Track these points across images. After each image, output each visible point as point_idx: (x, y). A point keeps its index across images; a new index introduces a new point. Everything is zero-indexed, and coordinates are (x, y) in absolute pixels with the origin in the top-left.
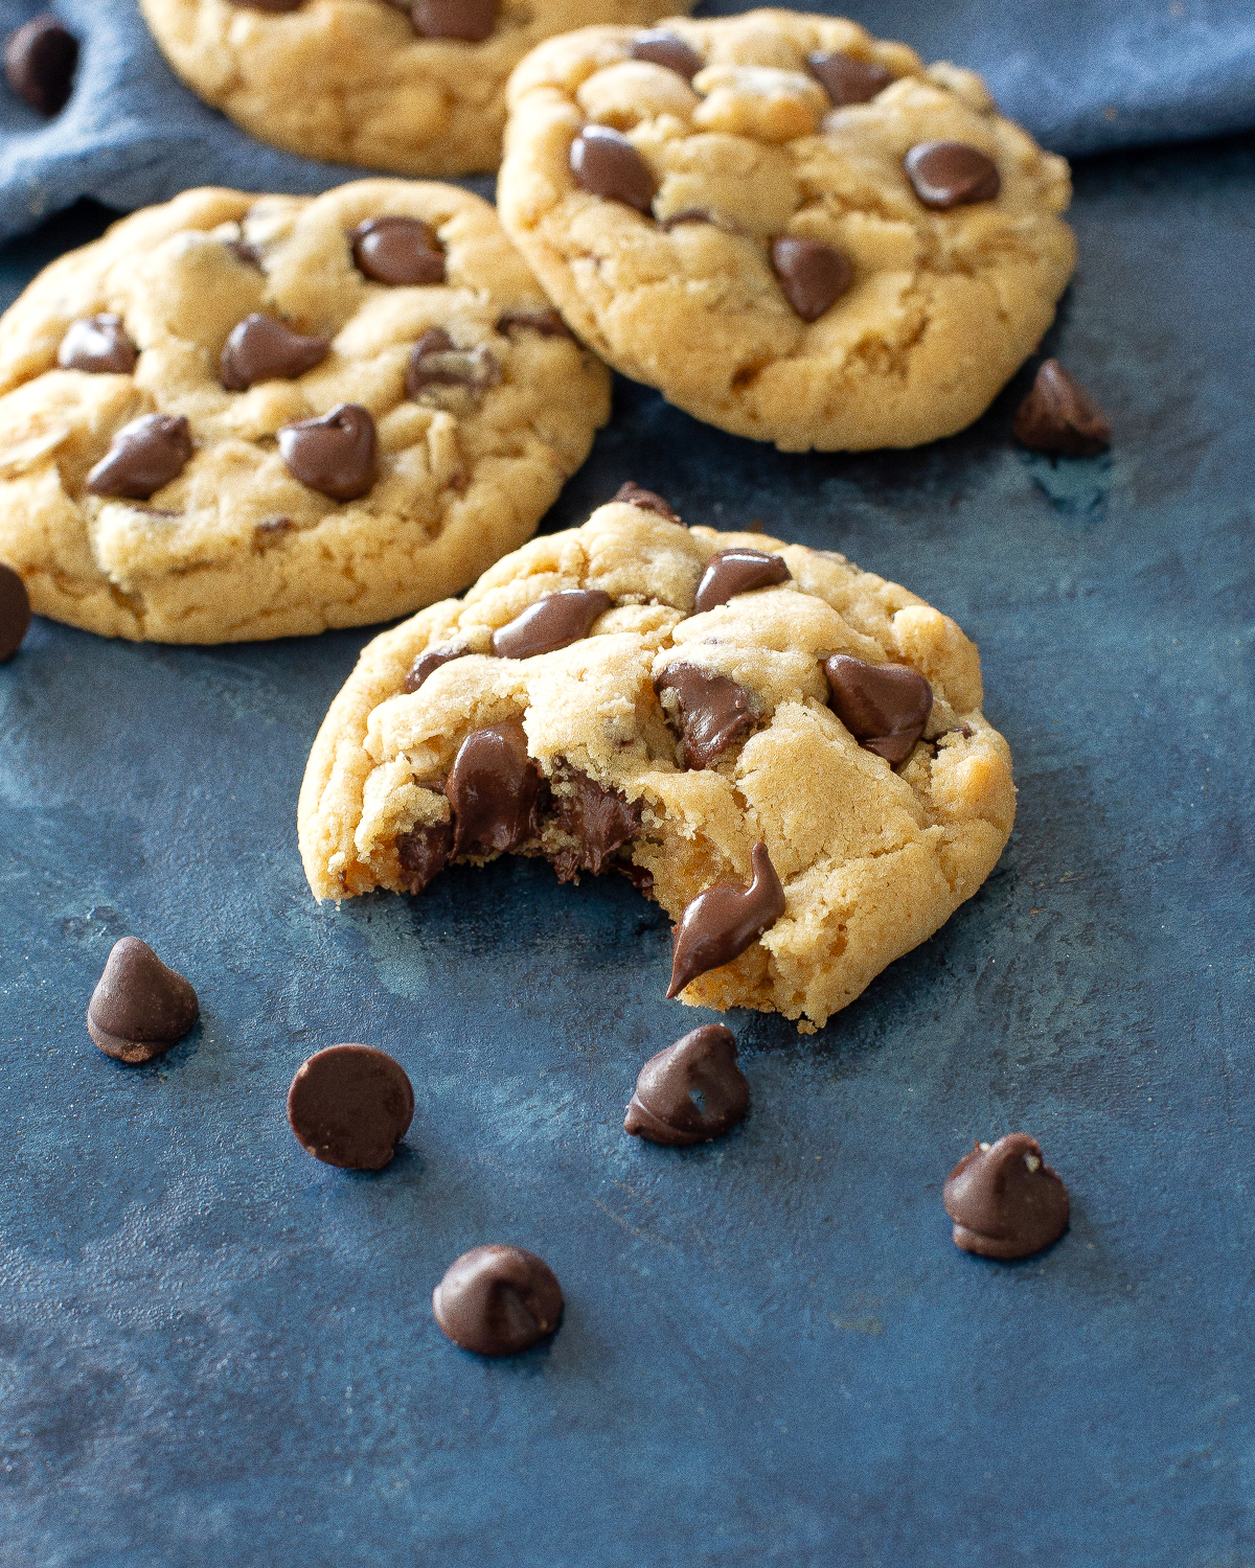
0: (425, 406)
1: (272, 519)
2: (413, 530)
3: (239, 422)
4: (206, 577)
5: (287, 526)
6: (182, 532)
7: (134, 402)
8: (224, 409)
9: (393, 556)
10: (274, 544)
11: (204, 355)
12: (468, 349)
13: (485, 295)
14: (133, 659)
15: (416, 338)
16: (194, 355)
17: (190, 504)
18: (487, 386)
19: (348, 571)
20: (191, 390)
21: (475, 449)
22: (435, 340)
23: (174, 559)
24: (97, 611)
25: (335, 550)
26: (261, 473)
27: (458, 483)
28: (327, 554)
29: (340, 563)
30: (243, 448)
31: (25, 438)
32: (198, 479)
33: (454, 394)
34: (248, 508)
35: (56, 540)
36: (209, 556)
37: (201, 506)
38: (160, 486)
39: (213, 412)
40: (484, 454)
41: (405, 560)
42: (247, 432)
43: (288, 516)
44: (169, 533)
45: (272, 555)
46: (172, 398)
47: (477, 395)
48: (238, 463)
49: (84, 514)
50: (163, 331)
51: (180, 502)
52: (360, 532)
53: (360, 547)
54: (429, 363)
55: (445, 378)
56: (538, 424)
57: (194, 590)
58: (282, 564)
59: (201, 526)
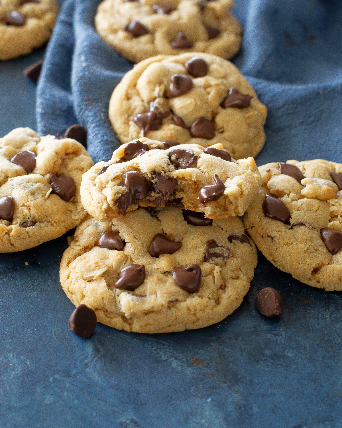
0: (211, 263)
1: (173, 298)
2: (212, 302)
3: (159, 267)
4: (153, 315)
5: (177, 300)
6: (147, 302)
7: (126, 259)
8: (154, 263)
9: (208, 310)
10: (173, 306)
12: (222, 247)
13: (225, 229)
14: (128, 337)
15: (207, 243)
16: (142, 246)
17: (148, 293)
18: (228, 257)
19: (195, 314)
20: (143, 256)
21: (226, 277)
22: (213, 243)
23: (144, 310)
24: (117, 323)
25: (191, 308)
26: (168, 284)
27: (223, 287)
28: (189, 309)
29: (193, 312)
30: (161, 276)
31: (94, 270)
32: (149, 285)
33: (219, 260)
34: (166, 295)
35: (106, 301)
36: (155, 309)
37: (151, 294)
38: (137, 287)
39: (150, 264)
40: (229, 278)
41: (211, 311)
42: (161, 270)
43: (177, 297)
44: (143, 302)
45: (173, 309)
46: (137, 259)
47: (225, 259)
48: (161, 280)
49: (115, 294)
50: (132, 238)
51: (144, 292)
52: (199, 303)
53: (199, 308)
54: (212, 251)
56: (242, 269)
57: (149, 319)
58: (176, 312)
59: (153, 300)
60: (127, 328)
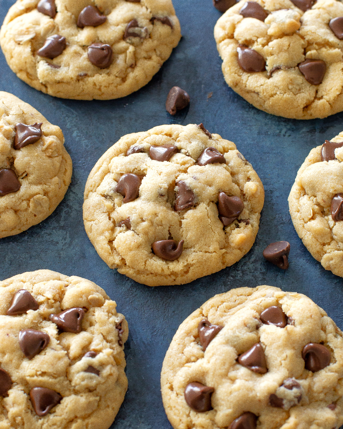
0: (127, 43)
1: (82, 73)
2: (119, 80)
3: (79, 40)
4: (64, 85)
5: (86, 75)
6: (59, 73)
7: (53, 28)
8: (76, 35)
9: (112, 87)
10: (82, 80)
11: (73, 16)
12: (142, 27)
13: (149, 10)
15: (129, 22)
16: (71, 17)
17: (62, 64)
18: (145, 38)
19: (100, 89)
20: (69, 27)
21: (139, 57)
22: (134, 23)
23: (56, 80)
24: (36, 84)
25: (97, 84)
26: (82, 58)
27: (133, 66)
28: (95, 84)
29: (98, 87)
30: (79, 49)
31: (24, 34)
32: (66, 57)
33: (136, 40)
34: (76, 69)
36: (65, 81)
37: (65, 66)
38: (57, 56)
39: (73, 35)
40: (141, 58)
41: (115, 89)
42: (80, 44)
43: (86, 72)
44: (56, 73)
45: (81, 82)
46: (63, 29)
47: (142, 40)
48: (77, 54)
49: (36, 60)
50: (64, 8)
51: (60, 63)
52: (104, 80)
53: (104, 84)
54: (131, 30)
55: (135, 35)
56: (157, 51)
57: (60, 87)
58: (83, 85)
59: (64, 72)
60: (44, 90)
